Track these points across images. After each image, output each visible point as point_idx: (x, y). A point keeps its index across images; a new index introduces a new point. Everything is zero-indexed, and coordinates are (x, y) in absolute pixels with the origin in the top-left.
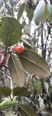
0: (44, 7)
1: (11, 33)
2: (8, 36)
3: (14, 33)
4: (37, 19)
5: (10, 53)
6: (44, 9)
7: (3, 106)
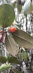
0: (30, 3)
1: (7, 17)
2: (5, 20)
3: (9, 18)
4: (25, 12)
5: (6, 32)
6: (30, 5)
7: (1, 69)
